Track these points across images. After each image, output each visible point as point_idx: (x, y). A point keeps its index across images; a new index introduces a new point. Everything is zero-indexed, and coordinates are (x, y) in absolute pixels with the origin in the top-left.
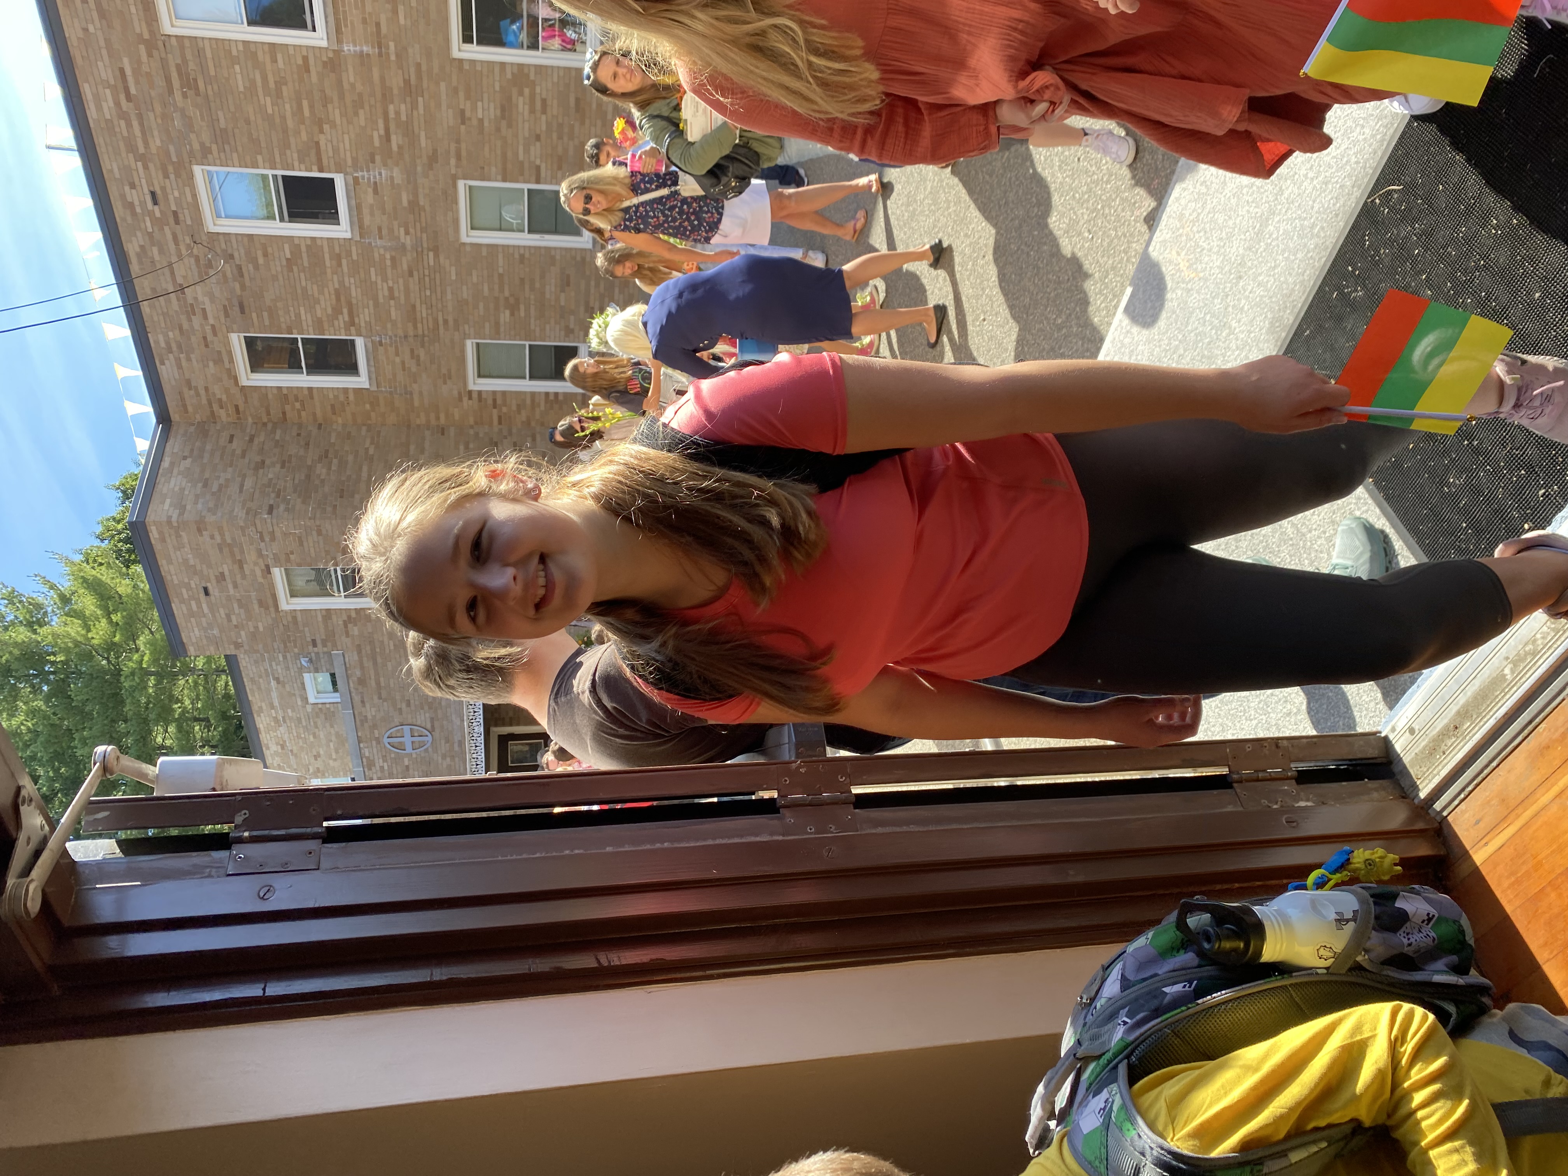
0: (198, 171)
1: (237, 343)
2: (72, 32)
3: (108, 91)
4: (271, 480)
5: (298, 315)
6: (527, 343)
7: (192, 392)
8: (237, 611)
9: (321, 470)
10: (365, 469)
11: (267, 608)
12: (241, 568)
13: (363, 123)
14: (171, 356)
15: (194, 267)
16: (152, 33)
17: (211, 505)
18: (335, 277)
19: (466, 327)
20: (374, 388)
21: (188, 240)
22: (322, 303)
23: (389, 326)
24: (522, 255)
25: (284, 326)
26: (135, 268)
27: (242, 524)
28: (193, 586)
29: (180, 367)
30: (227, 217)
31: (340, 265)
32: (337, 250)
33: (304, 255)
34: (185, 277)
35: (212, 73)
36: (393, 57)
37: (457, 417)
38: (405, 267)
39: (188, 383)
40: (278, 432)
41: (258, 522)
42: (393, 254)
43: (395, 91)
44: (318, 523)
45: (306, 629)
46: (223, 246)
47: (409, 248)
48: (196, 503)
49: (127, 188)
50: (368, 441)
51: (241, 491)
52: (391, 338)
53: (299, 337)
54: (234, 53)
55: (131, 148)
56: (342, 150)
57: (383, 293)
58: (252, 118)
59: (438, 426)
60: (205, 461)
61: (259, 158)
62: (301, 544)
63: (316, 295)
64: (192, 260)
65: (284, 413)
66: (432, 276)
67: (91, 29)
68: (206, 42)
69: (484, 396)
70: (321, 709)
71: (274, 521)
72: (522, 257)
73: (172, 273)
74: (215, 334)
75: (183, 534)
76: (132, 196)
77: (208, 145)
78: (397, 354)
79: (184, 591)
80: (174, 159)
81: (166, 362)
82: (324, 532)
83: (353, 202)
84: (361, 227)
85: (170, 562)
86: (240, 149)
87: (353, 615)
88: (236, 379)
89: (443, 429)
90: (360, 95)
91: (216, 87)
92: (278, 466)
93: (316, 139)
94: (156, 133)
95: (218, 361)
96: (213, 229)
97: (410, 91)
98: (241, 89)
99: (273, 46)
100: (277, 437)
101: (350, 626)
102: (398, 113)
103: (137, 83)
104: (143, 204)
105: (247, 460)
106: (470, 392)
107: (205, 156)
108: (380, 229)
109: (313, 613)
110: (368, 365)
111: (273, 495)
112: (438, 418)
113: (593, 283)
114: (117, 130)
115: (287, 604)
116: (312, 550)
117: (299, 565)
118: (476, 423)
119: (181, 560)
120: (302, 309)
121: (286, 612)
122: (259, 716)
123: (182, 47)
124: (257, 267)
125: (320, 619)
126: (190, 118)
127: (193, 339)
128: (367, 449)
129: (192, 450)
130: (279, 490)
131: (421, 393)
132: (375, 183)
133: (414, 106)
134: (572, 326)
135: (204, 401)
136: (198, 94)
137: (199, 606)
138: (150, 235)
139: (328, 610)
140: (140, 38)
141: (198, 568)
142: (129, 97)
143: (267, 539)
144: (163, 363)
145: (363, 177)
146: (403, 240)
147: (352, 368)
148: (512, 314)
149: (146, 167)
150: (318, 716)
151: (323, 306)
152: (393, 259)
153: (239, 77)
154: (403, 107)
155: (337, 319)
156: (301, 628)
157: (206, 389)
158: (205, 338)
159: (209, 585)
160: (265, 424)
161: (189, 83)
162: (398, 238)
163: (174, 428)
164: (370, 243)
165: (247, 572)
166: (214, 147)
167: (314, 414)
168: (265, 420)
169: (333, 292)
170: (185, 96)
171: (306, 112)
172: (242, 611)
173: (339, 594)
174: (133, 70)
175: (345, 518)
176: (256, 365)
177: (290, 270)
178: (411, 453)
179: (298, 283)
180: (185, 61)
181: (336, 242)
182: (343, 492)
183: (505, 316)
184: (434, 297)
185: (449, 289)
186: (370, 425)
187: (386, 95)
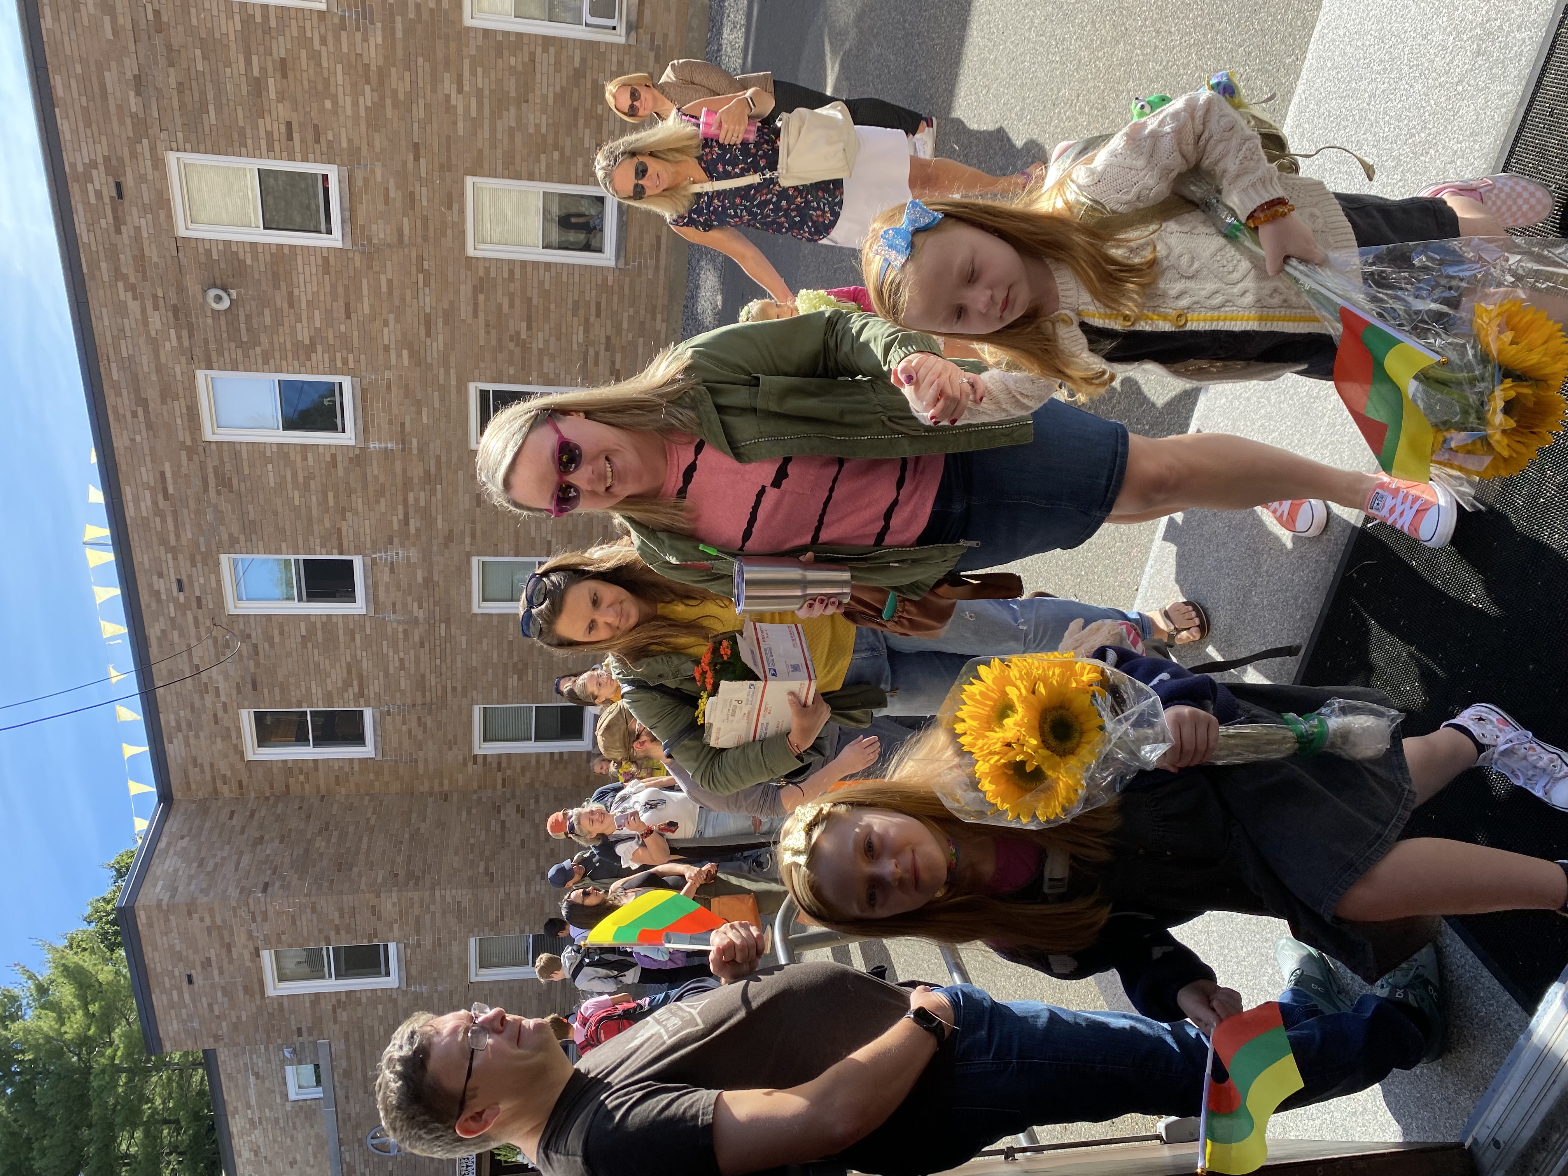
0: (224, 558)
1: (247, 719)
2: (120, 442)
3: (147, 492)
4: (268, 856)
5: (309, 690)
6: (534, 706)
7: (197, 769)
8: (220, 1000)
9: (320, 844)
10: (365, 840)
11: (252, 995)
12: (229, 951)
13: (383, 509)
14: (180, 735)
15: (212, 649)
16: (194, 440)
17: (204, 885)
18: (348, 651)
19: (475, 693)
20: (380, 758)
21: (208, 623)
22: (334, 676)
23: (398, 695)
25: (294, 700)
26: (154, 651)
27: (234, 904)
28: (177, 973)
29: (187, 744)
30: (247, 600)
31: (353, 639)
32: (351, 626)
33: (319, 633)
34: (201, 658)
35: (247, 472)
36: (415, 452)
37: (460, 783)
38: (417, 639)
39: (194, 761)
40: (280, 806)
41: (251, 901)
42: (406, 627)
43: (416, 480)
44: (313, 900)
45: (292, 1016)
46: (242, 627)
47: (421, 620)
49: (155, 578)
50: (370, 811)
51: (236, 870)
52: (399, 707)
53: (308, 710)
54: (269, 454)
55: (164, 542)
56: (362, 535)
57: (394, 664)
58: (280, 509)
59: (441, 792)
60: (203, 839)
61: (284, 545)
62: (294, 923)
63: (328, 668)
64: (210, 642)
65: (287, 786)
66: (443, 646)
67: (138, 438)
68: (244, 448)
69: (489, 759)
70: (301, 1107)
71: (268, 900)
73: (190, 655)
74: (225, 710)
75: (172, 918)
76: (160, 585)
77: (236, 535)
78: (404, 723)
79: (166, 979)
80: (203, 549)
81: (175, 741)
82: (319, 909)
83: (370, 582)
84: (376, 603)
85: (155, 949)
86: (266, 538)
87: (343, 998)
88: (242, 754)
89: (445, 795)
90: (383, 486)
91: (248, 484)
92: (277, 841)
93: (338, 526)
94: (188, 526)
95: (226, 737)
96: (233, 611)
97: (429, 479)
98: (272, 484)
99: (304, 447)
100: (279, 812)
101: (338, 1010)
102: (417, 500)
103: (175, 483)
104: (169, 591)
105: (245, 836)
106: (476, 756)
107: (232, 545)
108: (394, 604)
109: (301, 999)
110: (375, 734)
111: (269, 872)
112: (442, 785)
114: (152, 525)
115: (275, 989)
116: (305, 930)
117: (290, 946)
118: (480, 787)
119: (166, 946)
120: (313, 683)
121: (272, 998)
122: (233, 1117)
123: (220, 452)
124: (272, 645)
125: (308, 1004)
126: (221, 512)
127: (204, 717)
128: (369, 819)
129: (190, 829)
130: (276, 867)
131: (426, 760)
132: (392, 563)
133: (433, 492)
135: (208, 777)
136: (231, 491)
137: (182, 995)
138: (173, 620)
139: (317, 995)
140: (183, 446)
141: (184, 953)
142: (166, 496)
143: (259, 919)
144: (171, 742)
145: (381, 558)
146: (415, 614)
147: (358, 739)
148: (520, 679)
149: (175, 558)
150: (297, 1115)
151: (334, 679)
152: (405, 632)
153: (271, 475)
155: (347, 691)
156: (287, 1016)
157: (212, 765)
158: (215, 716)
159: (193, 972)
160: (267, 799)
161: (224, 482)
162: (412, 612)
163: (175, 807)
164: (384, 618)
165: (235, 956)
166: (242, 538)
167: (318, 787)
168: (268, 794)
169: (344, 665)
170: (219, 493)
171: (331, 503)
172: (226, 999)
173: (330, 976)
174: (173, 473)
175: (341, 893)
176: (263, 740)
177: (305, 646)
178: (413, 821)
179: (311, 658)
180: (222, 463)
181: (351, 619)
182: (342, 866)
183: (513, 681)
184: (443, 666)
185: (459, 657)
186: (373, 795)
187: (407, 485)
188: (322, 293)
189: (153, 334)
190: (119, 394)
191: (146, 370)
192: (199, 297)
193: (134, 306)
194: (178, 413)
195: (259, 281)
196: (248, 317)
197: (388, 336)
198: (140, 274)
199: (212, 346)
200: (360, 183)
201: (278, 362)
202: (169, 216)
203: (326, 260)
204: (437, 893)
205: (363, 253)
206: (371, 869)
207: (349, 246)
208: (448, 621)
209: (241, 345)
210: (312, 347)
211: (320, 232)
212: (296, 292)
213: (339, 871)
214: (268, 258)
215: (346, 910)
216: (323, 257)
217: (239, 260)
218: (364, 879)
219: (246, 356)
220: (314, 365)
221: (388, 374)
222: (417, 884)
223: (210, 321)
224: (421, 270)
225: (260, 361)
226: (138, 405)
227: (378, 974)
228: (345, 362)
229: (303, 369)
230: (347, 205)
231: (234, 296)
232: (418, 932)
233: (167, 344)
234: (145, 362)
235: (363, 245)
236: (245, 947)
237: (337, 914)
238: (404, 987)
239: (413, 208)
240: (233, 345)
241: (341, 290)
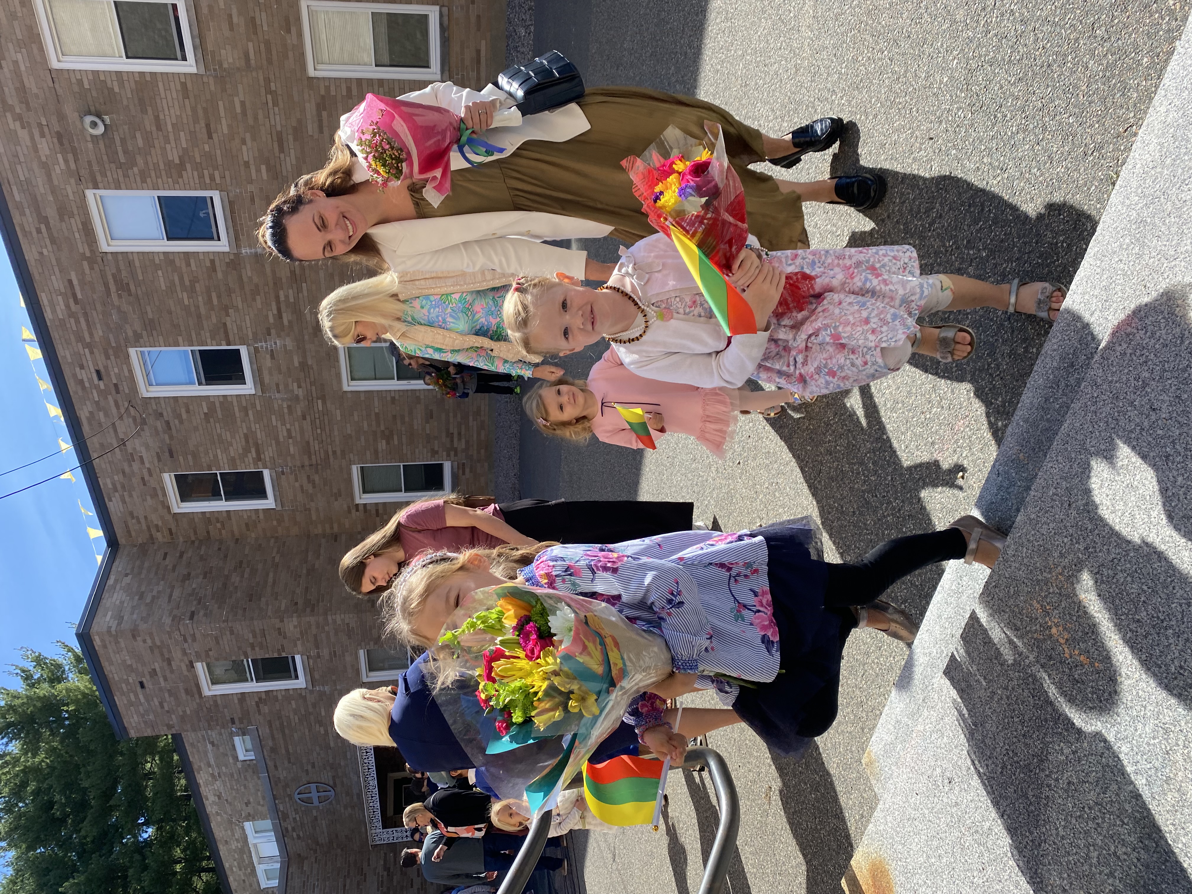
0: (132, 352)
1: (169, 480)
2: (30, 255)
3: (60, 298)
4: (194, 589)
5: (216, 456)
6: (402, 464)
7: (134, 521)
8: (168, 699)
9: (235, 579)
10: (271, 575)
11: (192, 696)
12: (169, 664)
13: (260, 306)
14: (117, 494)
15: (132, 424)
16: (92, 251)
17: (144, 614)
18: (244, 425)
19: (351, 455)
20: (279, 508)
21: (126, 404)
22: (235, 445)
23: (289, 458)
24: (393, 397)
25: (205, 465)
26: (86, 428)
27: (168, 629)
28: (131, 681)
29: (124, 502)
30: (157, 385)
31: (247, 415)
32: (244, 404)
33: (219, 410)
34: (125, 433)
35: (141, 278)
37: (347, 526)
38: (299, 412)
39: (131, 514)
40: (203, 548)
41: (181, 627)
42: (289, 403)
43: (284, 280)
44: (230, 624)
45: (226, 710)
46: (154, 407)
47: (301, 398)
48: (132, 613)
49: (78, 369)
50: (275, 550)
51: (169, 601)
52: (291, 468)
53: (218, 472)
54: (157, 261)
55: (80, 339)
56: (244, 328)
57: (283, 434)
58: (173, 309)
59: (332, 534)
60: (143, 576)
61: (180, 339)
62: (218, 643)
63: (229, 439)
64: (131, 420)
65: (208, 532)
66: (322, 418)
67: (46, 253)
68: (135, 256)
69: (368, 508)
70: (249, 765)
71: (195, 625)
72: (393, 399)
73: (116, 431)
74: (151, 475)
75: (121, 640)
76: (82, 375)
77: (139, 332)
78: (296, 480)
79: (124, 685)
81: (113, 499)
82: (235, 631)
83: (255, 367)
84: (262, 385)
85: (111, 663)
86: (164, 332)
87: (264, 696)
88: (168, 508)
89: (336, 536)
90: (257, 286)
91: (144, 289)
92: (201, 577)
93: (223, 321)
94: (98, 326)
95: (155, 495)
96: (146, 395)
98: (164, 288)
99: (186, 254)
100: (202, 553)
101: (261, 705)
102: (287, 297)
103: (82, 290)
104: (90, 380)
105: (176, 574)
106: (357, 505)
107: (137, 340)
108: (277, 385)
109: (230, 697)
110: (274, 490)
111: (195, 603)
112: (332, 528)
113: (451, 415)
114: (68, 326)
115: (209, 690)
116: (227, 647)
117: (217, 659)
118: (363, 529)
119: (119, 661)
120: (219, 451)
121: (208, 697)
122: (199, 773)
123: (117, 261)
124: (181, 422)
125: (236, 701)
126: (125, 312)
127: (134, 480)
128: (274, 558)
129: (133, 568)
130: (201, 598)
131: (317, 509)
132: (272, 351)
133: (299, 290)
134: (436, 449)
135: (144, 527)
136: (130, 295)
137: (136, 695)
138: (97, 403)
139: (243, 694)
140: (83, 257)
141: (134, 666)
142: (76, 301)
143: (190, 641)
144: (111, 500)
145: (262, 346)
146: (296, 393)
147: (262, 494)
148: (388, 443)
149: (92, 353)
150: (247, 771)
151: (235, 447)
152: (289, 407)
154: (291, 291)
155: (247, 457)
156: (221, 710)
157: (146, 517)
158: (143, 479)
159: (144, 680)
160: (193, 542)
161: (123, 287)
162: (293, 391)
163: (121, 550)
164: (270, 397)
165: (174, 668)
166: (144, 333)
167: (232, 532)
168: (193, 538)
169: (242, 436)
170: (120, 296)
171: (215, 301)
172: (172, 699)
173: (252, 680)
174: (79, 280)
175: (252, 619)
176: (185, 497)
177: (208, 422)
178: (309, 559)
179: (214, 431)
180: (119, 270)
181: (243, 399)
182: (253, 596)
183: (382, 445)
184: (324, 435)
185: (336, 427)
186: (277, 538)
187: (277, 283)
188: (184, 116)
189: (44, 159)
190: (23, 214)
191: (43, 191)
192: (78, 123)
193: (23, 134)
194: (75, 229)
195: (128, 106)
196: (123, 141)
197: (247, 153)
198: (24, 105)
199: (96, 168)
200: (205, 10)
201: (155, 181)
202: (41, 49)
203: (184, 85)
204: (329, 618)
205: (216, 77)
206: (276, 599)
207: (202, 71)
208: (323, 398)
209: (120, 166)
210: (182, 166)
211: (176, 59)
212: (162, 117)
213: (250, 600)
214: (133, 86)
215: (258, 631)
216: (182, 83)
217: (108, 88)
218: (270, 607)
219: (126, 176)
220: (186, 182)
221: (250, 188)
222: (313, 610)
223: (90, 145)
224: (269, 91)
225: (138, 179)
226: (40, 223)
227: (289, 678)
228: (212, 178)
229: (177, 186)
230: (196, 32)
231: (108, 122)
232: (317, 647)
233: (56, 167)
234: (40, 184)
235: (215, 70)
236: (181, 661)
237: (251, 635)
238: (310, 687)
239: (255, 33)
240: (113, 166)
241: (200, 112)
